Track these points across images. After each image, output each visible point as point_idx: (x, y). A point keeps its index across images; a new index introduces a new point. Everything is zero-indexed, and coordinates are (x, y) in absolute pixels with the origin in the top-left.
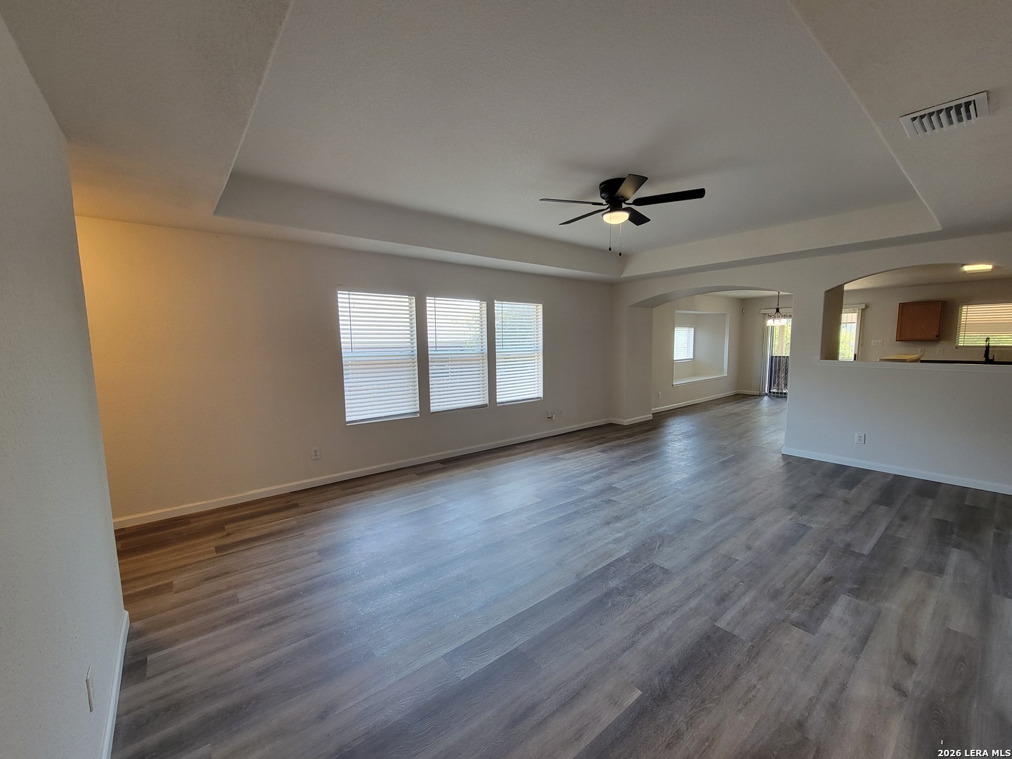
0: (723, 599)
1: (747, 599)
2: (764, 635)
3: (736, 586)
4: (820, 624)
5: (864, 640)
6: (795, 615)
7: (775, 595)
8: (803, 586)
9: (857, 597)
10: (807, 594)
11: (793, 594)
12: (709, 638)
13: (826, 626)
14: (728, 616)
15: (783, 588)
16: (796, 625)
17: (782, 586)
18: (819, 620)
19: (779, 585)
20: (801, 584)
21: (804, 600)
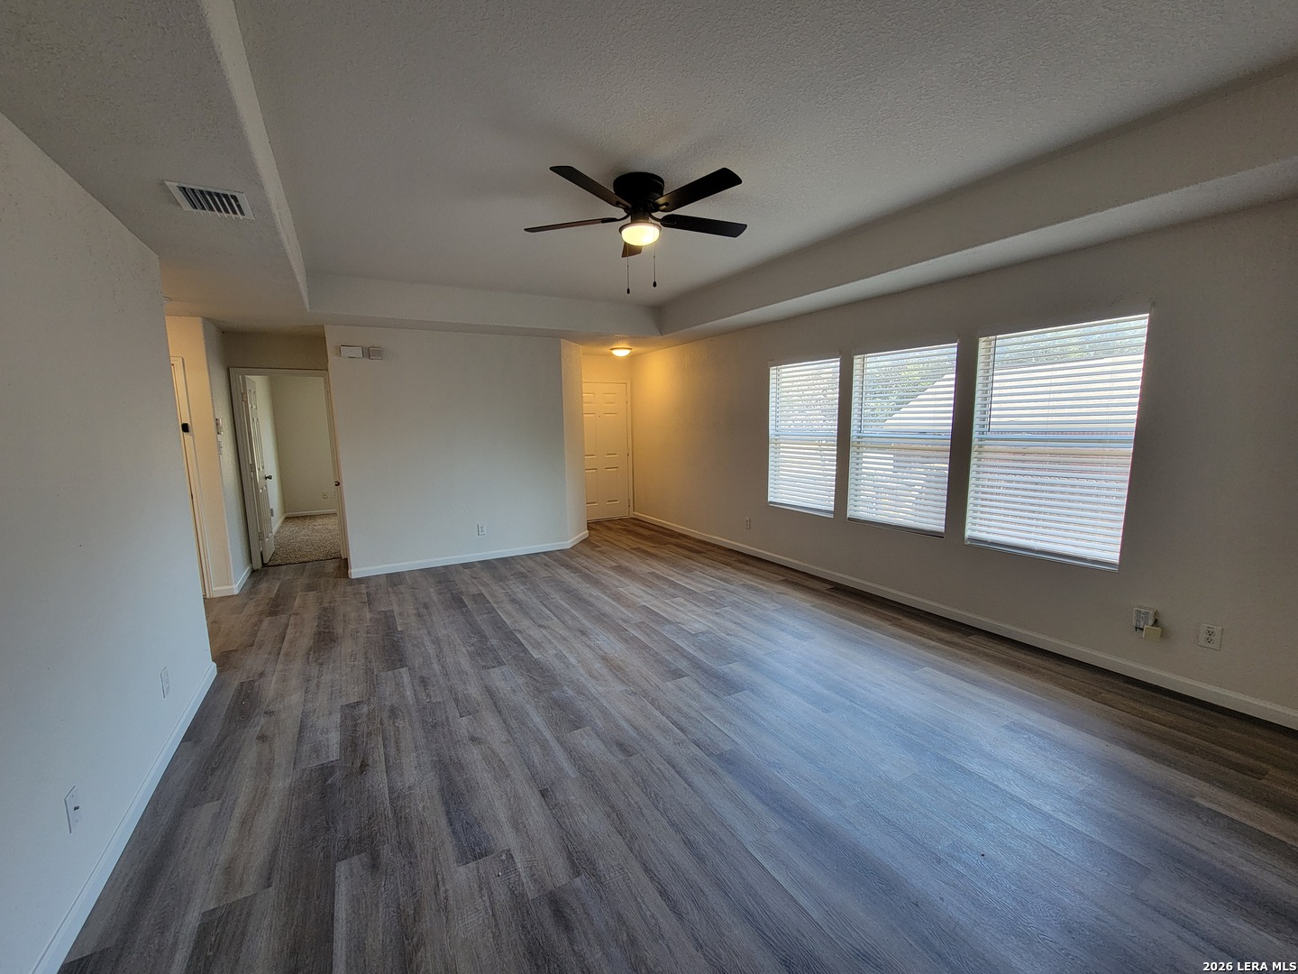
0: (424, 682)
1: (409, 693)
2: (372, 682)
3: (428, 696)
4: (342, 716)
5: (302, 728)
6: (365, 709)
7: (393, 713)
8: (380, 739)
9: (322, 768)
10: (369, 734)
11: (381, 724)
12: (401, 660)
13: (337, 718)
14: (406, 678)
15: (394, 723)
16: (358, 703)
17: (397, 724)
18: (344, 718)
19: (400, 723)
20: (384, 739)
21: (368, 727)
